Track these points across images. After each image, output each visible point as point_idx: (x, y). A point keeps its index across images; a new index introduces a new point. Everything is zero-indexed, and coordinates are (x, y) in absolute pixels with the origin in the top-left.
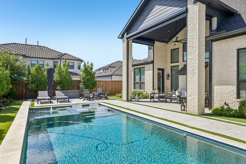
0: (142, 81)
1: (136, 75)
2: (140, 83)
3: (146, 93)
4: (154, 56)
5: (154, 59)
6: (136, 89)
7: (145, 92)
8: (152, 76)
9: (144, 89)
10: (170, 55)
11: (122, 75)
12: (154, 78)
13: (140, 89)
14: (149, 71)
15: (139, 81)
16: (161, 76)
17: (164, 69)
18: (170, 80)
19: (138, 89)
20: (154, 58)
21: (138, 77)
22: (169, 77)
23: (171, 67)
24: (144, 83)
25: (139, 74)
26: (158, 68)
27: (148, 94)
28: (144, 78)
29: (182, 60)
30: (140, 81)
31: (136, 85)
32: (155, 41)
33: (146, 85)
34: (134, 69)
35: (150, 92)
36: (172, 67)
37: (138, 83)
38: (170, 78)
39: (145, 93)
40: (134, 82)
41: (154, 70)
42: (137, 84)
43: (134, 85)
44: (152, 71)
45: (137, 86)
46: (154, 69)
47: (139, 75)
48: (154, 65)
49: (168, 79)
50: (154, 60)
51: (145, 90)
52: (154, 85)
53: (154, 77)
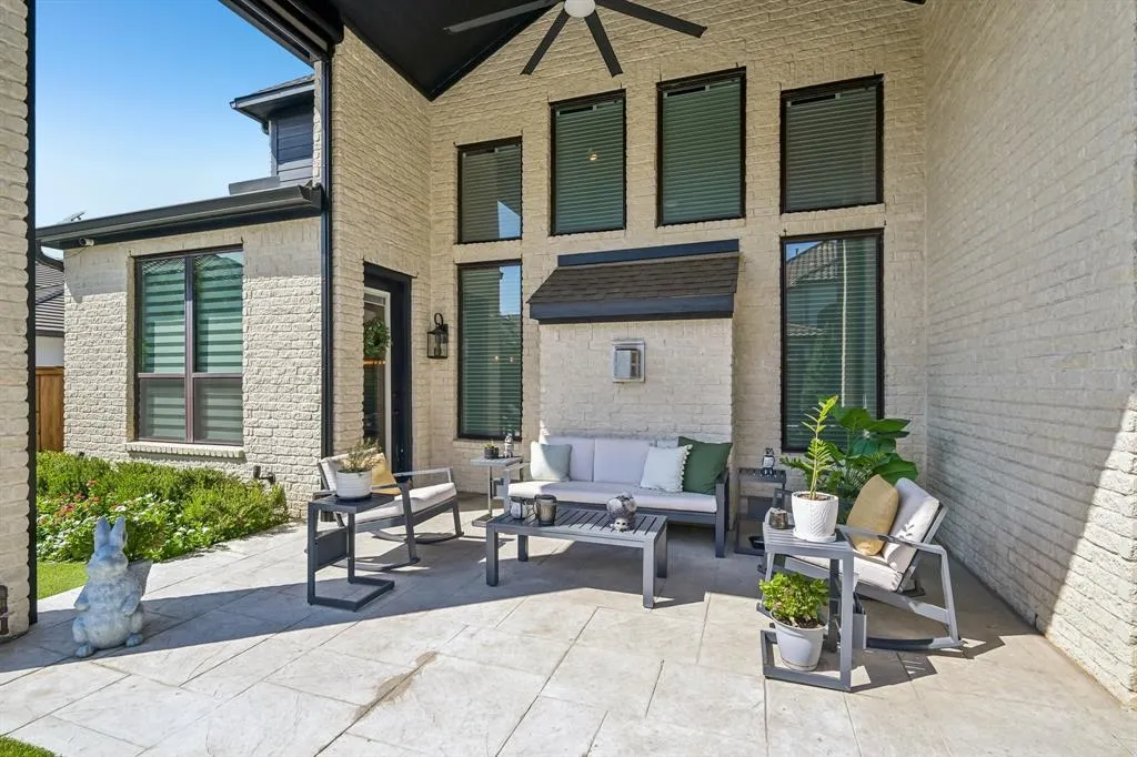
0: (211, 371)
1: (151, 319)
2: (198, 383)
3: (258, 469)
4: (338, 153)
5: (337, 180)
6: (157, 432)
7: (242, 459)
8: (317, 324)
9: (236, 435)
10: (454, 187)
11: (61, 335)
12: (337, 345)
13: (199, 435)
14: (282, 281)
15: (181, 371)
16: (383, 327)
17: (410, 277)
18: (451, 362)
19: (181, 433)
20: (338, 170)
21: (172, 339)
22: (446, 341)
23: (462, 268)
24: (233, 384)
25: (190, 304)
26: (366, 264)
27: (272, 480)
28: (241, 342)
29: (545, 224)
30: (198, 365)
31: (157, 401)
32: (347, 31)
33: (250, 398)
34: (139, 261)
35: (291, 460)
36: (467, 274)
37: (174, 383)
38: (452, 347)
39: (244, 473)
40: (137, 380)
41: (337, 272)
42: (162, 390)
43: (137, 400)
44: (315, 282)
45: (170, 408)
46: (337, 262)
47: (182, 313)
48: (337, 225)
49: (439, 355)
50: (337, 188)
51: (241, 443)
52: (337, 399)
53: (338, 336)
